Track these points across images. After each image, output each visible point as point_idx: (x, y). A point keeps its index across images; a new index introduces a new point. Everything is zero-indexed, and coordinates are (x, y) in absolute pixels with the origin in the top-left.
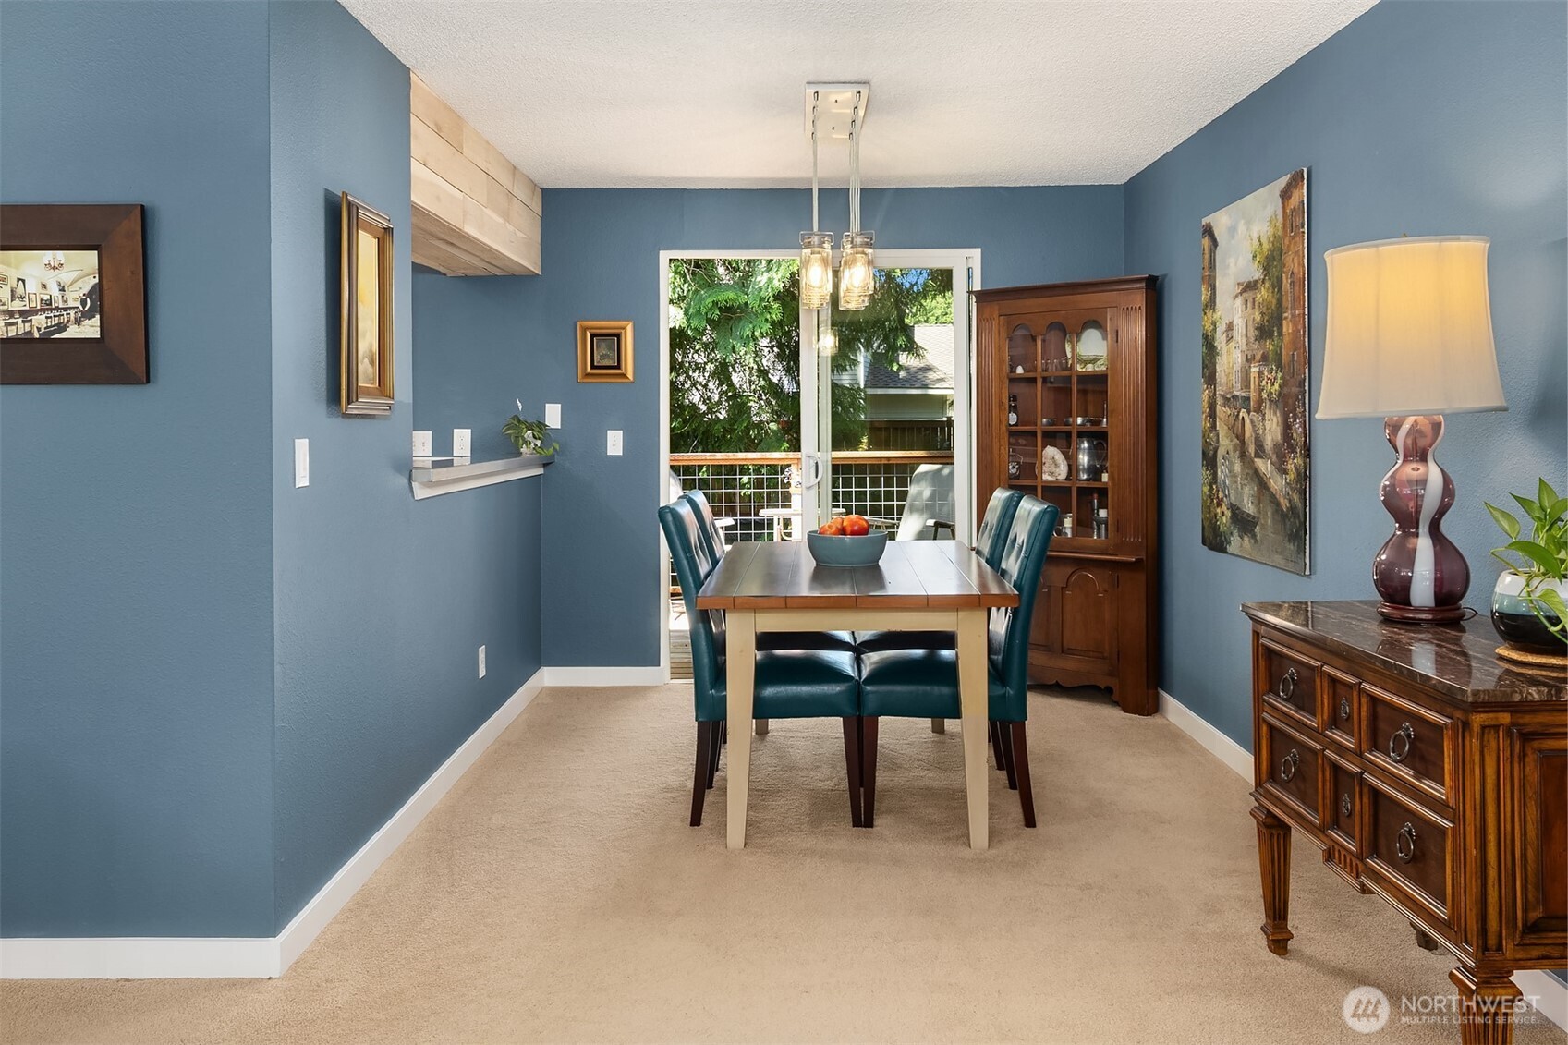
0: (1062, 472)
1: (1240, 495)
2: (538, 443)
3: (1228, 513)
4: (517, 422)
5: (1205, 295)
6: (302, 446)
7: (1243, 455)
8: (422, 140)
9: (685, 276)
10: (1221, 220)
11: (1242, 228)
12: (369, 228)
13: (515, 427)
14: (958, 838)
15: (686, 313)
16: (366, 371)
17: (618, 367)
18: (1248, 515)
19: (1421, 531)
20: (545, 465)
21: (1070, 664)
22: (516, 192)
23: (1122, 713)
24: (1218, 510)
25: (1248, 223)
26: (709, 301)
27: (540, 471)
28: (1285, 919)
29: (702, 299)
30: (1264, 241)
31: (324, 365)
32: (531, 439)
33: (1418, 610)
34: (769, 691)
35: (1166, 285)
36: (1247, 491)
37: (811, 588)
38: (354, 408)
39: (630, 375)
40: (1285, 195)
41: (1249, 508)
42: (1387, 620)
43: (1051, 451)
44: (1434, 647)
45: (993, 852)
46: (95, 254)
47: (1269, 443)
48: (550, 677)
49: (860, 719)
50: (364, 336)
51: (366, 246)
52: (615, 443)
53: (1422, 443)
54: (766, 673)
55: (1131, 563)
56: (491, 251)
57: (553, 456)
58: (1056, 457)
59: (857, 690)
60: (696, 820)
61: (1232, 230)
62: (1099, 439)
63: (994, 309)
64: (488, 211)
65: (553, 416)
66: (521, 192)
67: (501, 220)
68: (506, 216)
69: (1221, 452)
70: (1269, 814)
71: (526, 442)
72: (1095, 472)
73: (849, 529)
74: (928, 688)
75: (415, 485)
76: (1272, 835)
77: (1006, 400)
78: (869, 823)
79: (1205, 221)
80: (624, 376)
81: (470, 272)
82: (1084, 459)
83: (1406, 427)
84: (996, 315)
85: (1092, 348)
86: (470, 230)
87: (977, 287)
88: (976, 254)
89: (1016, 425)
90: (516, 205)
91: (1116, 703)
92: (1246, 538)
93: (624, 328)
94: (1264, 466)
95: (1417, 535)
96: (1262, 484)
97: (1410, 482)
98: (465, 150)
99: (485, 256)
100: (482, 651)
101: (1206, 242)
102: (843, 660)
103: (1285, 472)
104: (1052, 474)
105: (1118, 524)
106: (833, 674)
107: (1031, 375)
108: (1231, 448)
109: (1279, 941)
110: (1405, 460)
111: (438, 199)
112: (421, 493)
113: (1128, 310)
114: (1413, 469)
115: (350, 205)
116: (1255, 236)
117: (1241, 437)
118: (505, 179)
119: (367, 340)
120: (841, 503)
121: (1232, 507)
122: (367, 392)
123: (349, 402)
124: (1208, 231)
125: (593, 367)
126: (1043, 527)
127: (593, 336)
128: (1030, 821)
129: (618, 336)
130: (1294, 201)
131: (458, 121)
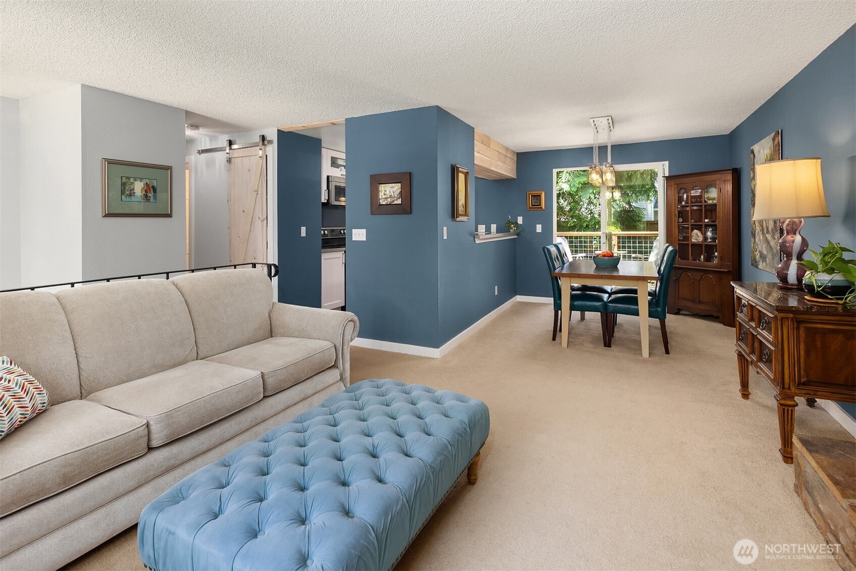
0: (701, 239)
1: (762, 247)
2: (515, 228)
3: (759, 254)
4: (509, 222)
5: (752, 175)
6: (445, 229)
7: (763, 233)
8: (478, 145)
9: (570, 174)
10: (756, 148)
11: (762, 151)
12: (462, 172)
13: (509, 224)
14: (639, 354)
15: (570, 186)
16: (461, 209)
17: (540, 205)
18: (764, 255)
19: (793, 258)
20: (518, 235)
21: (702, 307)
22: (508, 155)
23: (723, 326)
24: (756, 253)
25: (764, 149)
26: (578, 182)
27: (516, 237)
28: (747, 387)
29: (575, 181)
30: (768, 156)
31: (451, 209)
32: (513, 227)
33: (792, 285)
34: (576, 303)
35: (742, 171)
36: (764, 246)
37: (594, 273)
38: (458, 219)
39: (543, 208)
40: (774, 139)
41: (765, 252)
42: (781, 288)
43: (695, 231)
44: (797, 298)
45: (650, 359)
46: (400, 184)
47: (770, 229)
48: (519, 298)
49: (607, 314)
50: (461, 200)
51: (461, 177)
52: (539, 228)
53: (795, 228)
54: (573, 298)
55: (726, 272)
56: (499, 173)
57: (520, 232)
58: (698, 234)
59: (605, 305)
60: (554, 339)
61: (759, 151)
62: (714, 227)
63: (672, 182)
64: (499, 162)
65: (520, 220)
66: (509, 155)
67: (502, 164)
68: (504, 163)
69: (757, 232)
70: (740, 352)
71: (512, 228)
72: (714, 239)
73: (606, 256)
74: (630, 306)
75: (476, 239)
76: (741, 359)
77: (677, 214)
78: (609, 346)
79: (751, 148)
80: (542, 208)
81: (496, 179)
82: (709, 234)
83: (787, 222)
84: (673, 184)
85: (713, 194)
86: (492, 168)
87: (667, 174)
88: (667, 163)
89: (682, 222)
90: (508, 159)
91: (721, 322)
92: (764, 263)
93: (542, 193)
94: (769, 237)
95: (792, 259)
96: (768, 242)
97: (789, 241)
98: (491, 146)
99: (498, 174)
100: (496, 287)
101: (752, 155)
102: (605, 296)
103: (775, 239)
104: (696, 239)
105: (721, 258)
106: (600, 299)
107: (687, 205)
108: (759, 230)
109: (746, 395)
110: (788, 234)
111: (483, 161)
112: (478, 241)
113: (725, 181)
114: (791, 237)
115: (457, 167)
116: (766, 154)
117: (762, 227)
118: (504, 152)
119: (462, 201)
120: (627, 250)
121: (760, 251)
122: (462, 215)
123: (457, 218)
124: (753, 152)
125: (532, 205)
126: (672, 256)
127: (532, 196)
128: (667, 352)
129: (540, 196)
130: (776, 142)
131: (489, 139)
